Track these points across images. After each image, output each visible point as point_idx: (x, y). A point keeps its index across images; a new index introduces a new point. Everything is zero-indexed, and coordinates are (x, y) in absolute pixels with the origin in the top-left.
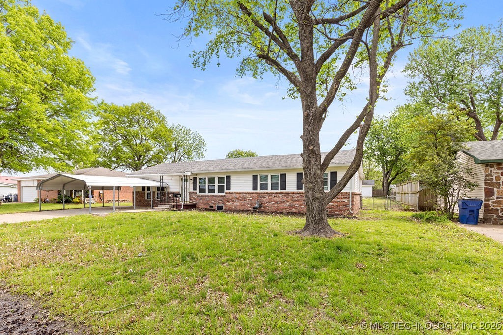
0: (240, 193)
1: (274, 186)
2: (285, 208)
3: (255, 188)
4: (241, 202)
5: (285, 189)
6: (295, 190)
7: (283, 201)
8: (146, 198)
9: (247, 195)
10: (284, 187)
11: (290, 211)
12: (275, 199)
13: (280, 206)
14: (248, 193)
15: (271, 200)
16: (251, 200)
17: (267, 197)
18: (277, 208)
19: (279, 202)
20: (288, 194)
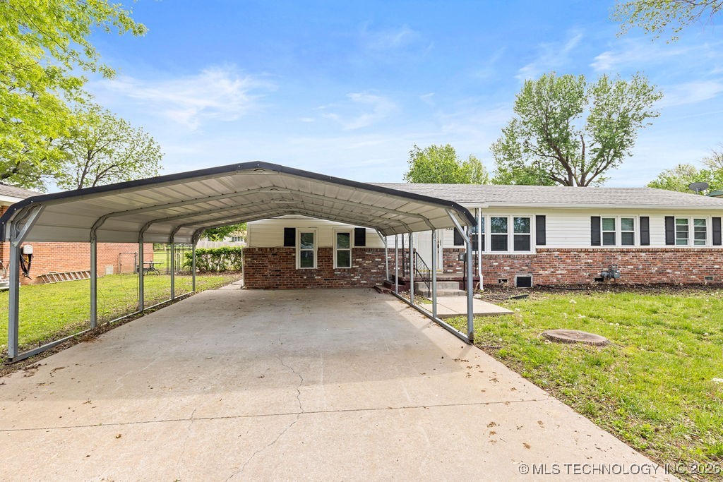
0: (568, 251)
1: (628, 238)
2: (650, 275)
3: (595, 241)
4: (570, 267)
5: (649, 244)
6: (662, 245)
7: (647, 264)
8: (298, 266)
9: (582, 255)
10: (645, 240)
11: (659, 281)
12: (635, 261)
13: (642, 273)
14: (586, 251)
15: (626, 263)
16: (589, 265)
17: (620, 258)
18: (638, 277)
19: (641, 267)
20: (655, 252)
